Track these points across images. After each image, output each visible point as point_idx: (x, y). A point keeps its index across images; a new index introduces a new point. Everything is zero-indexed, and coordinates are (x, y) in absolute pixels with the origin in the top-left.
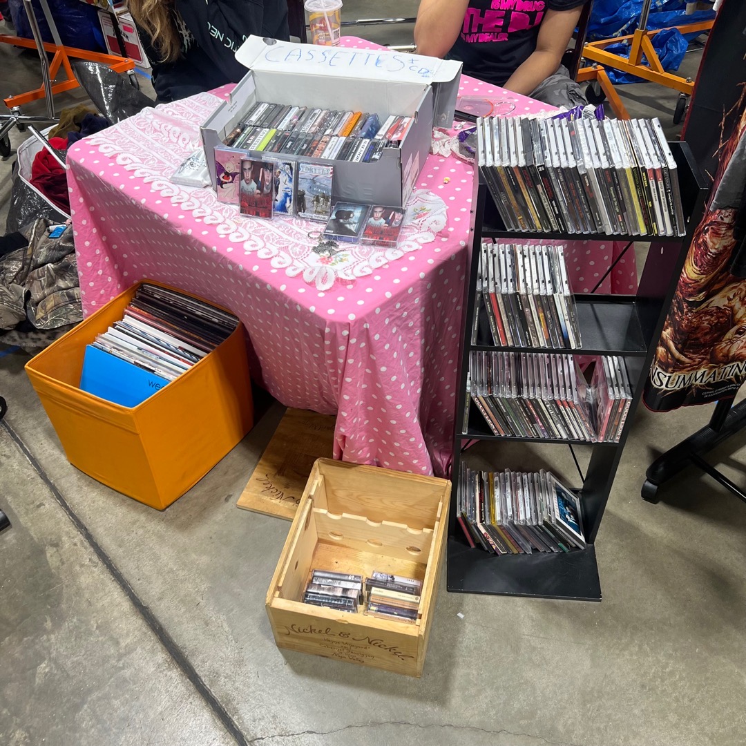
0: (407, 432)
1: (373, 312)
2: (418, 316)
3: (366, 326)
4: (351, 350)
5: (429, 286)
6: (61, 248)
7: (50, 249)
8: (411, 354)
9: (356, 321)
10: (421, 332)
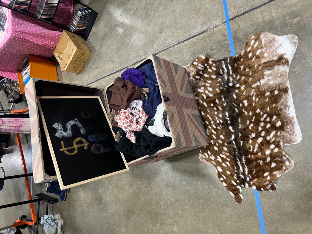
0: (47, 33)
1: (12, 28)
2: (21, 21)
3: (14, 30)
4: (19, 35)
5: (15, 16)
6: (8, 82)
7: (8, 84)
8: (30, 25)
9: (12, 32)
10: (26, 21)
